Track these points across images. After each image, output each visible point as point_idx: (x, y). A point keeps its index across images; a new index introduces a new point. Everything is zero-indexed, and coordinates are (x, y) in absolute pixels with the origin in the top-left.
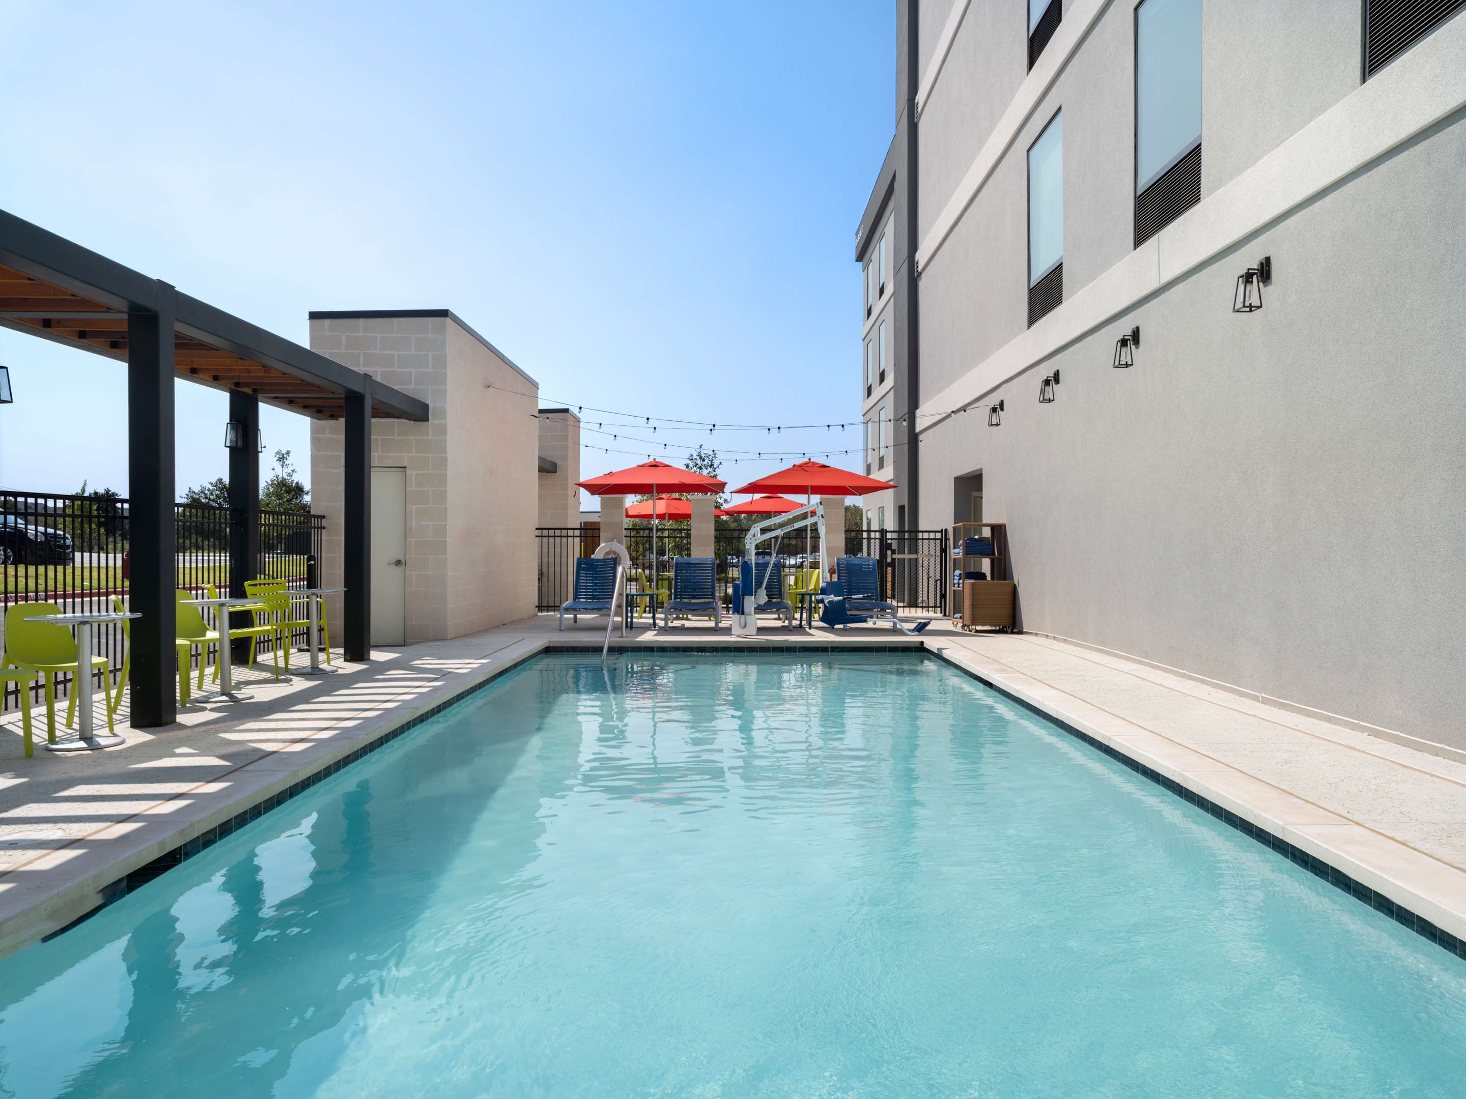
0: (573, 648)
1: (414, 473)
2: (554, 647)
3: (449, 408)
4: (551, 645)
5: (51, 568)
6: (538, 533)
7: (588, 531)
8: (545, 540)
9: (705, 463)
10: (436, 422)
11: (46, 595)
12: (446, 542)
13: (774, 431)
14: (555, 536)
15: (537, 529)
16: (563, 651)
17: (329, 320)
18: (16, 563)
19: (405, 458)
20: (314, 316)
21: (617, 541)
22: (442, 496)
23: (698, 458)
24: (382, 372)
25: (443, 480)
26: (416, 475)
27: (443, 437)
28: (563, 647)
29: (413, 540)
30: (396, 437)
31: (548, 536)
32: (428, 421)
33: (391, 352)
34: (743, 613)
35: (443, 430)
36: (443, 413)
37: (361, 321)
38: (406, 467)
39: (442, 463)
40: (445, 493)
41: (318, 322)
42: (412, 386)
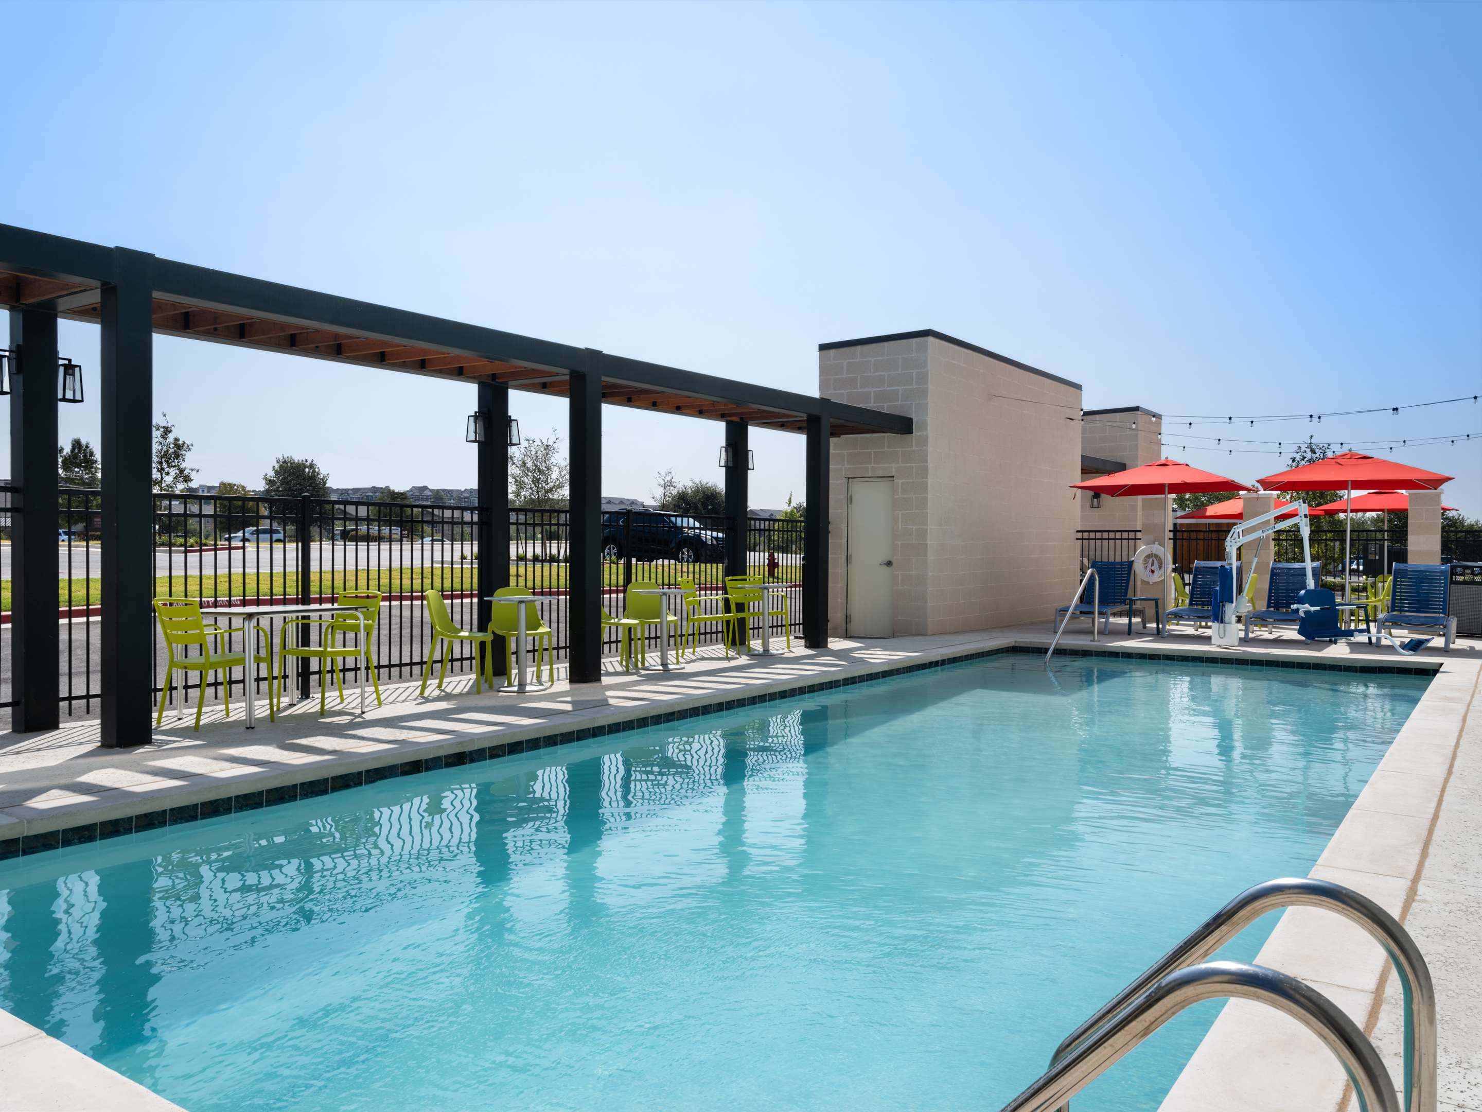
0: (1038, 649)
1: (900, 481)
2: (1020, 647)
3: (929, 420)
4: (1017, 645)
5: (709, 565)
6: (1080, 535)
7: (1192, 533)
8: (1086, 542)
9: (1317, 455)
10: (918, 434)
11: (700, 587)
12: (927, 544)
13: (1315, 419)
14: (1102, 539)
15: (1078, 531)
16: (1029, 652)
17: (834, 350)
18: (695, 561)
19: (893, 468)
20: (823, 347)
21: (1159, 544)
22: (923, 502)
23: (1308, 450)
24: (875, 392)
25: (924, 487)
26: (902, 483)
27: (925, 448)
28: (1029, 648)
29: (899, 542)
30: (886, 450)
31: (1095, 539)
32: (912, 433)
33: (883, 374)
34: (1222, 622)
35: (924, 441)
36: (924, 426)
37: (859, 348)
38: (893, 477)
39: (924, 471)
40: (926, 499)
41: (825, 352)
42: (900, 402)
